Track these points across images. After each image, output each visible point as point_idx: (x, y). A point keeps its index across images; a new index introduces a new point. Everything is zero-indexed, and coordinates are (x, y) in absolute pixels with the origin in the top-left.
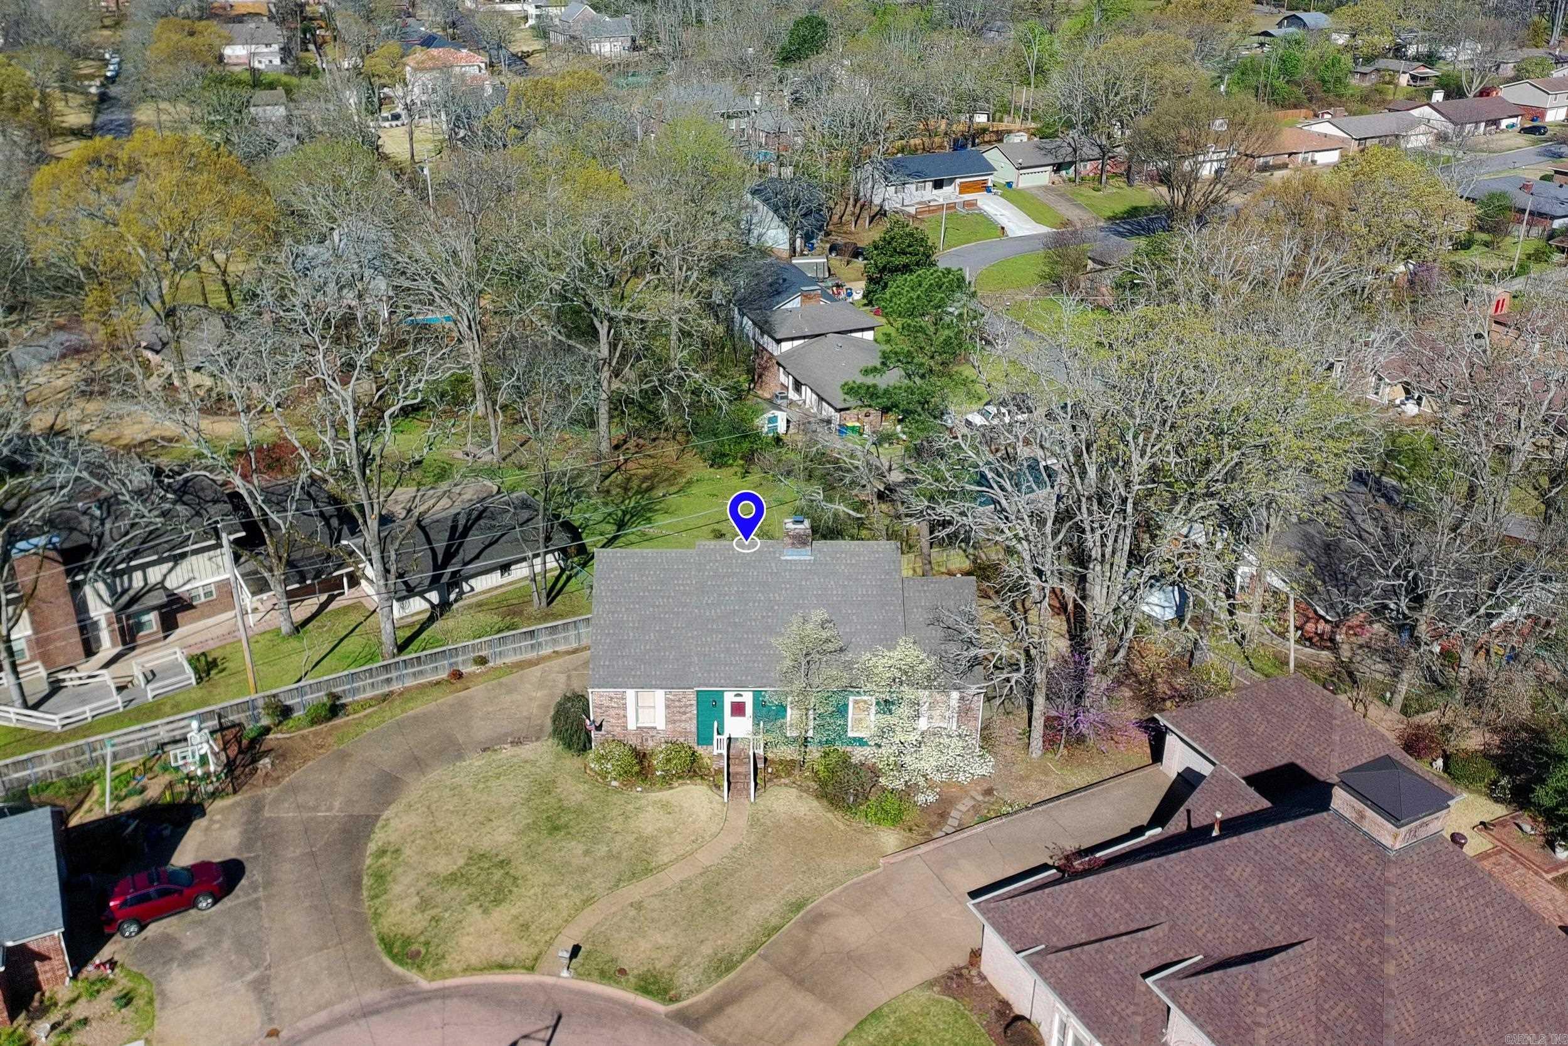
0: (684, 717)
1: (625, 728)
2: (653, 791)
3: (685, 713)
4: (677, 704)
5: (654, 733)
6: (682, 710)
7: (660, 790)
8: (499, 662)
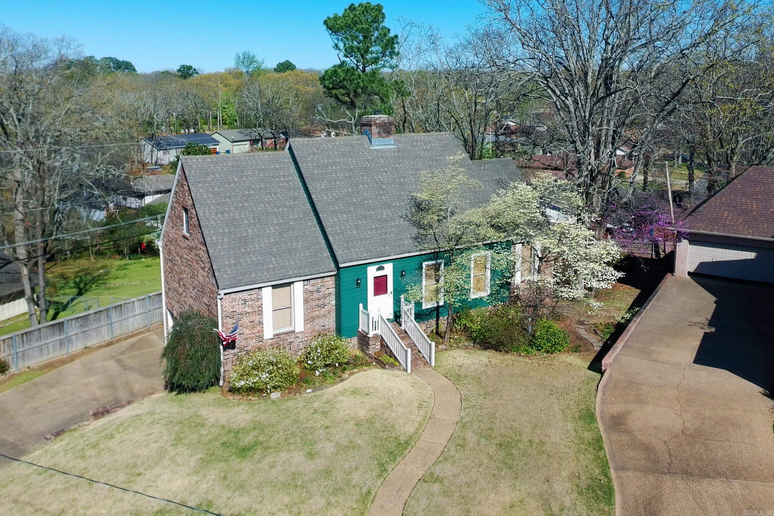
0: (323, 311)
1: (260, 338)
2: (327, 387)
3: (324, 305)
4: (316, 295)
5: (291, 338)
6: (321, 302)
7: (333, 384)
8: (22, 365)
